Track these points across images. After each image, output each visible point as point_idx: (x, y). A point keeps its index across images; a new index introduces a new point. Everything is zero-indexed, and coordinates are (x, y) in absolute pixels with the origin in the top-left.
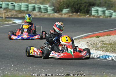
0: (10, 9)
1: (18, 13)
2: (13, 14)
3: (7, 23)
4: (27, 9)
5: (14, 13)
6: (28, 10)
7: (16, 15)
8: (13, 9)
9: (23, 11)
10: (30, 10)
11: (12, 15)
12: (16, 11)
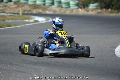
0: (22, 4)
1: (32, 8)
2: (25, 9)
3: (27, 21)
4: (43, 3)
5: (27, 8)
6: (44, 5)
7: (30, 11)
8: (25, 3)
9: (38, 5)
10: (47, 5)
11: (25, 11)
12: (30, 6)
